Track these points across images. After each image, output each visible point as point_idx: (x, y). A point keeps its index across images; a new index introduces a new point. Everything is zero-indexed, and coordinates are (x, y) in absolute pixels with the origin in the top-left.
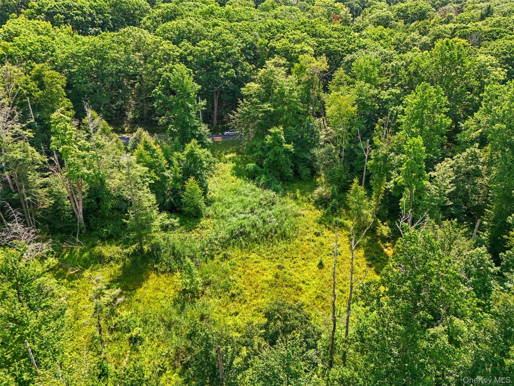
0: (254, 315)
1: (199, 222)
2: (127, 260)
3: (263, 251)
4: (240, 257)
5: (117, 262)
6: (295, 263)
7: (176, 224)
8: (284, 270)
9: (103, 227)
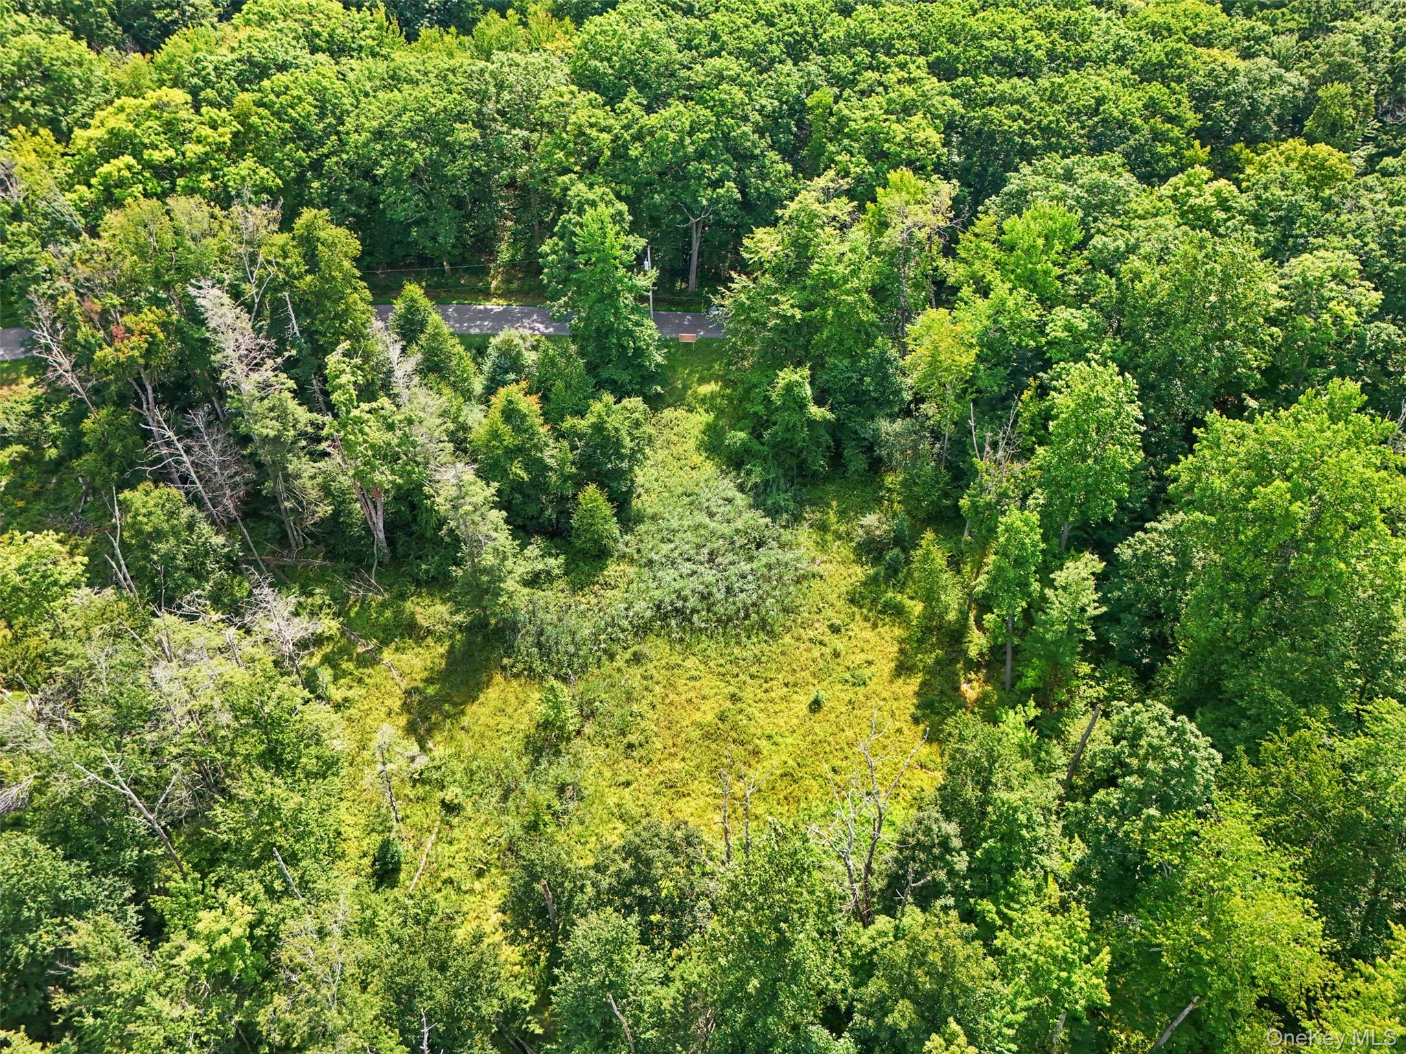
0: (657, 793)
1: (602, 569)
2: (458, 637)
3: (713, 655)
4: (663, 662)
5: (439, 640)
6: (766, 691)
7: (556, 571)
8: (739, 705)
9: (420, 557)
